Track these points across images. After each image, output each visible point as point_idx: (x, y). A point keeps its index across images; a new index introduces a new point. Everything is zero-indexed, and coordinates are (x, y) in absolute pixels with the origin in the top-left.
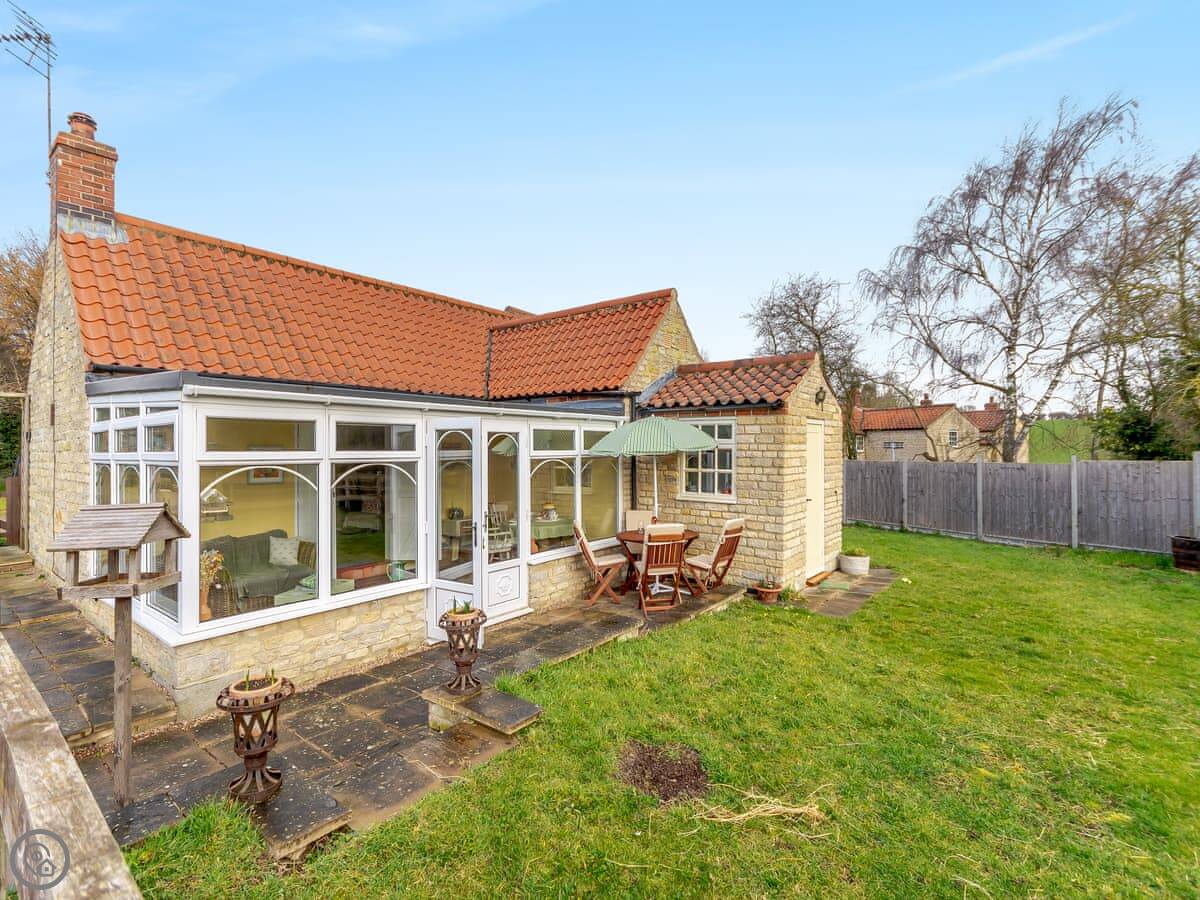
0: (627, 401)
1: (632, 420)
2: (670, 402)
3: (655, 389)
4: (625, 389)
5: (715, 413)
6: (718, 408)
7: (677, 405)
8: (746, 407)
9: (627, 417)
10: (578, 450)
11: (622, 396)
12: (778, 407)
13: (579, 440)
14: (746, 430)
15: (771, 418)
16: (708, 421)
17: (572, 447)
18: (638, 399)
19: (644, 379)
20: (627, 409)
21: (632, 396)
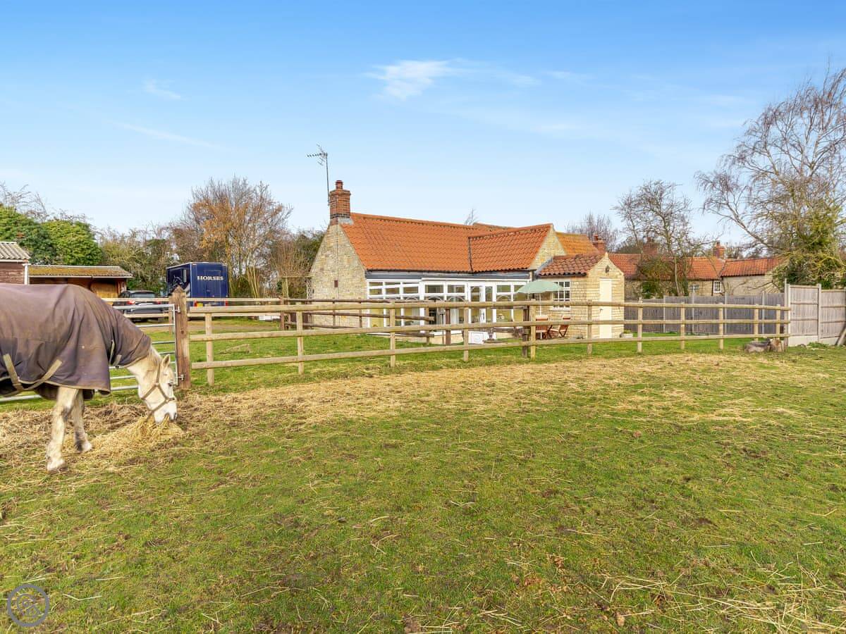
0: (531, 273)
1: (533, 280)
2: (547, 273)
3: (543, 267)
4: (530, 269)
5: (563, 278)
6: (565, 275)
7: (550, 274)
8: (574, 275)
9: (531, 279)
10: (512, 293)
11: (529, 271)
12: (585, 275)
13: (512, 289)
14: (575, 283)
15: (582, 279)
16: (561, 280)
17: (510, 291)
18: (535, 272)
19: (538, 264)
20: (531, 276)
21: (533, 271)
